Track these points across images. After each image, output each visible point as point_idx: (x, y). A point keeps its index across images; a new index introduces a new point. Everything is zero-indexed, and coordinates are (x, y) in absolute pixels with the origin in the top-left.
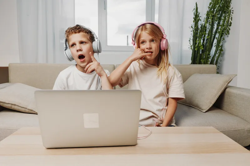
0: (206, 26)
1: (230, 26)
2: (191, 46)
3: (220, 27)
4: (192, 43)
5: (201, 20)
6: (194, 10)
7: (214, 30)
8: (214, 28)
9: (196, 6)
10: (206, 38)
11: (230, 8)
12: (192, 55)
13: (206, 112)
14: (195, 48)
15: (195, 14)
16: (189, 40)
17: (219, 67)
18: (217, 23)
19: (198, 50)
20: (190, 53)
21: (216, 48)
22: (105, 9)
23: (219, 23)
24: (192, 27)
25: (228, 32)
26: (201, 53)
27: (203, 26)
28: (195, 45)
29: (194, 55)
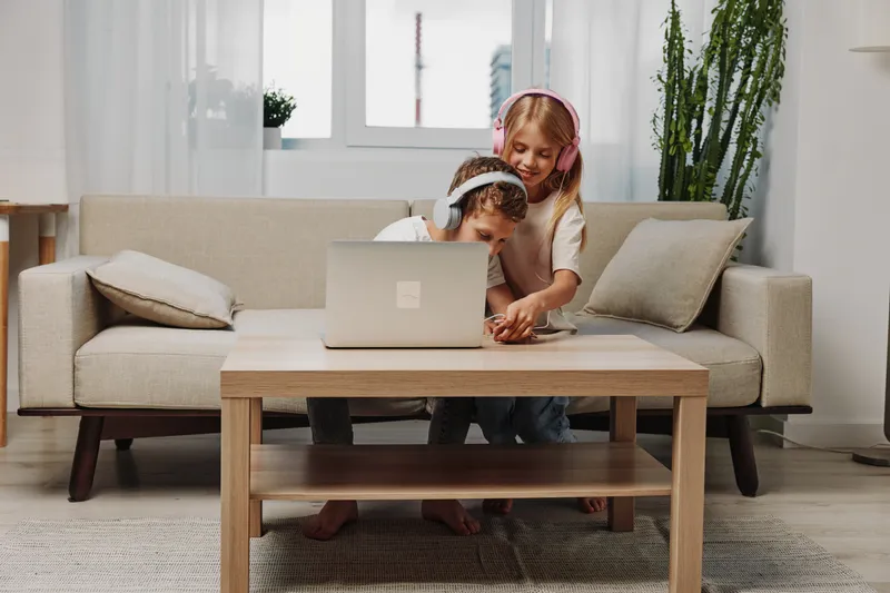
0: (704, 74)
1: (782, 75)
2: (660, 141)
3: (751, 79)
4: (663, 130)
5: (691, 53)
6: (666, 22)
7: (734, 87)
8: (733, 80)
9: (671, 11)
10: (707, 119)
11: (782, 20)
12: (661, 169)
14: (668, 146)
15: (669, 36)
16: (652, 118)
17: (747, 209)
18: (741, 64)
19: (681, 154)
20: (652, 161)
21: (738, 147)
23: (748, 65)
24: (660, 78)
25: (776, 95)
26: (689, 161)
27: (696, 76)
28: (669, 137)
29: (666, 170)
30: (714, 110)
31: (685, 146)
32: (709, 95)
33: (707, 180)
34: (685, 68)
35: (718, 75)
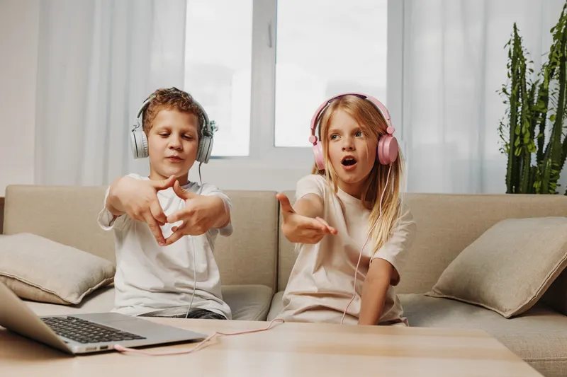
0: (545, 87)
2: (506, 145)
4: (509, 135)
5: (532, 71)
6: (509, 43)
9: (513, 34)
10: (549, 125)
12: (507, 169)
13: (513, 317)
14: (514, 149)
15: (512, 55)
16: (499, 127)
19: (526, 155)
20: (499, 162)
22: (271, 46)
24: (504, 91)
26: (534, 162)
27: (538, 88)
28: (515, 141)
29: (512, 169)
30: (555, 117)
31: (530, 147)
32: (550, 105)
33: (551, 177)
34: (527, 80)
35: (559, 88)
